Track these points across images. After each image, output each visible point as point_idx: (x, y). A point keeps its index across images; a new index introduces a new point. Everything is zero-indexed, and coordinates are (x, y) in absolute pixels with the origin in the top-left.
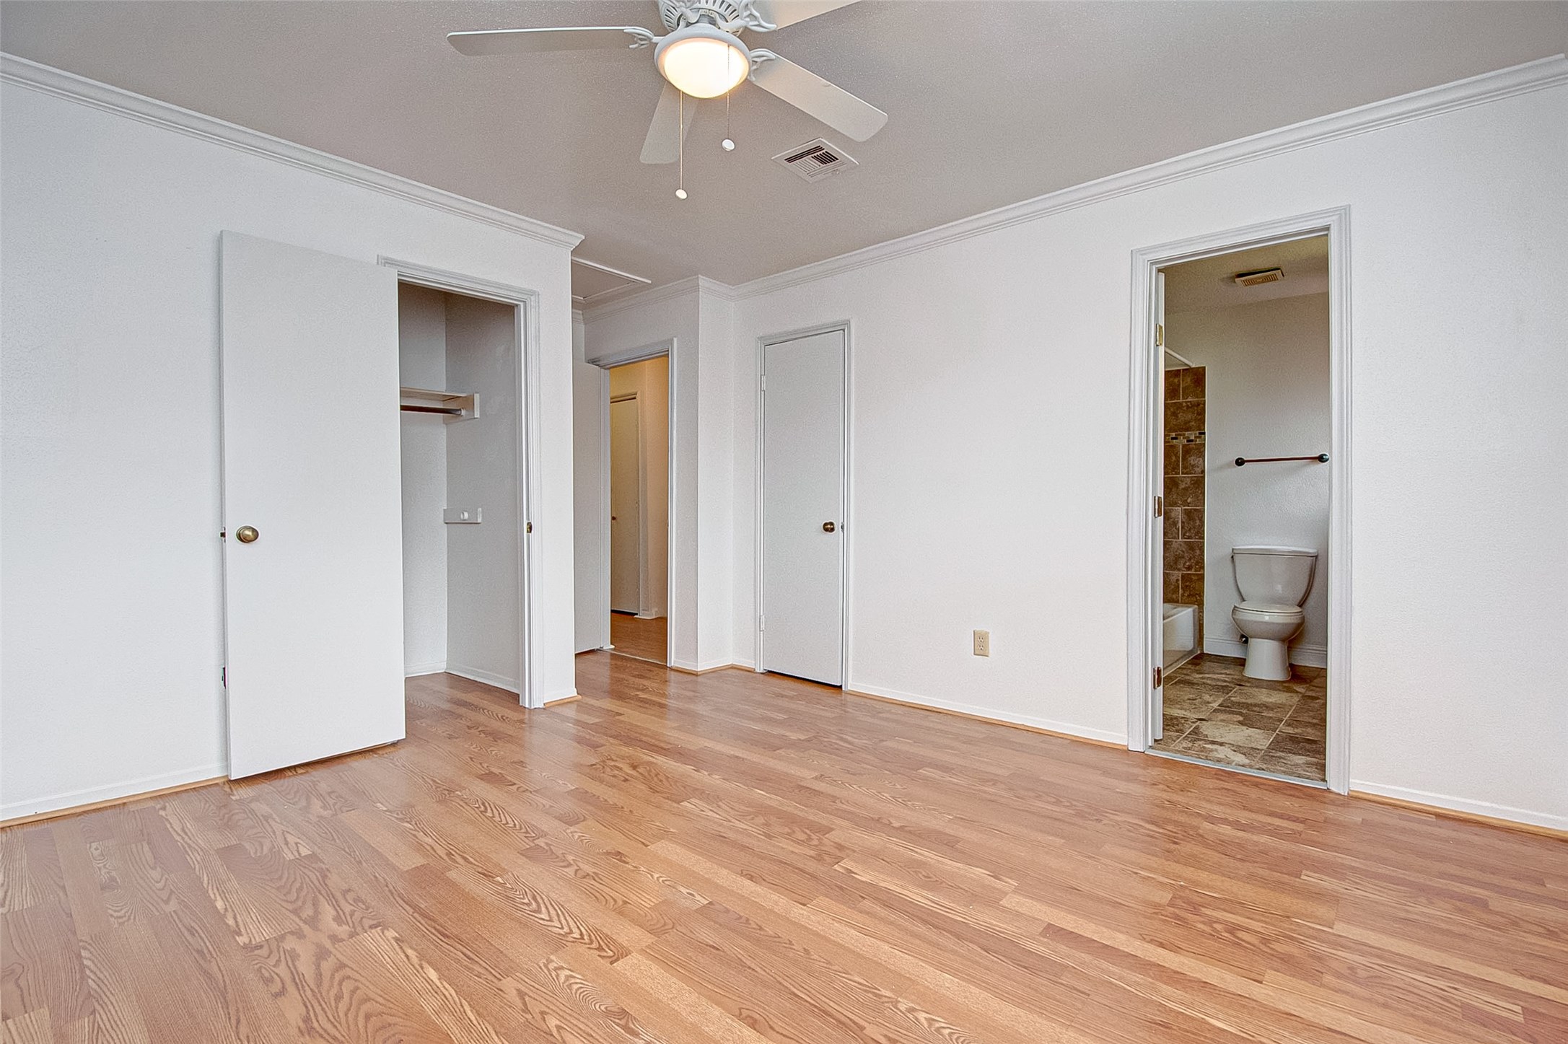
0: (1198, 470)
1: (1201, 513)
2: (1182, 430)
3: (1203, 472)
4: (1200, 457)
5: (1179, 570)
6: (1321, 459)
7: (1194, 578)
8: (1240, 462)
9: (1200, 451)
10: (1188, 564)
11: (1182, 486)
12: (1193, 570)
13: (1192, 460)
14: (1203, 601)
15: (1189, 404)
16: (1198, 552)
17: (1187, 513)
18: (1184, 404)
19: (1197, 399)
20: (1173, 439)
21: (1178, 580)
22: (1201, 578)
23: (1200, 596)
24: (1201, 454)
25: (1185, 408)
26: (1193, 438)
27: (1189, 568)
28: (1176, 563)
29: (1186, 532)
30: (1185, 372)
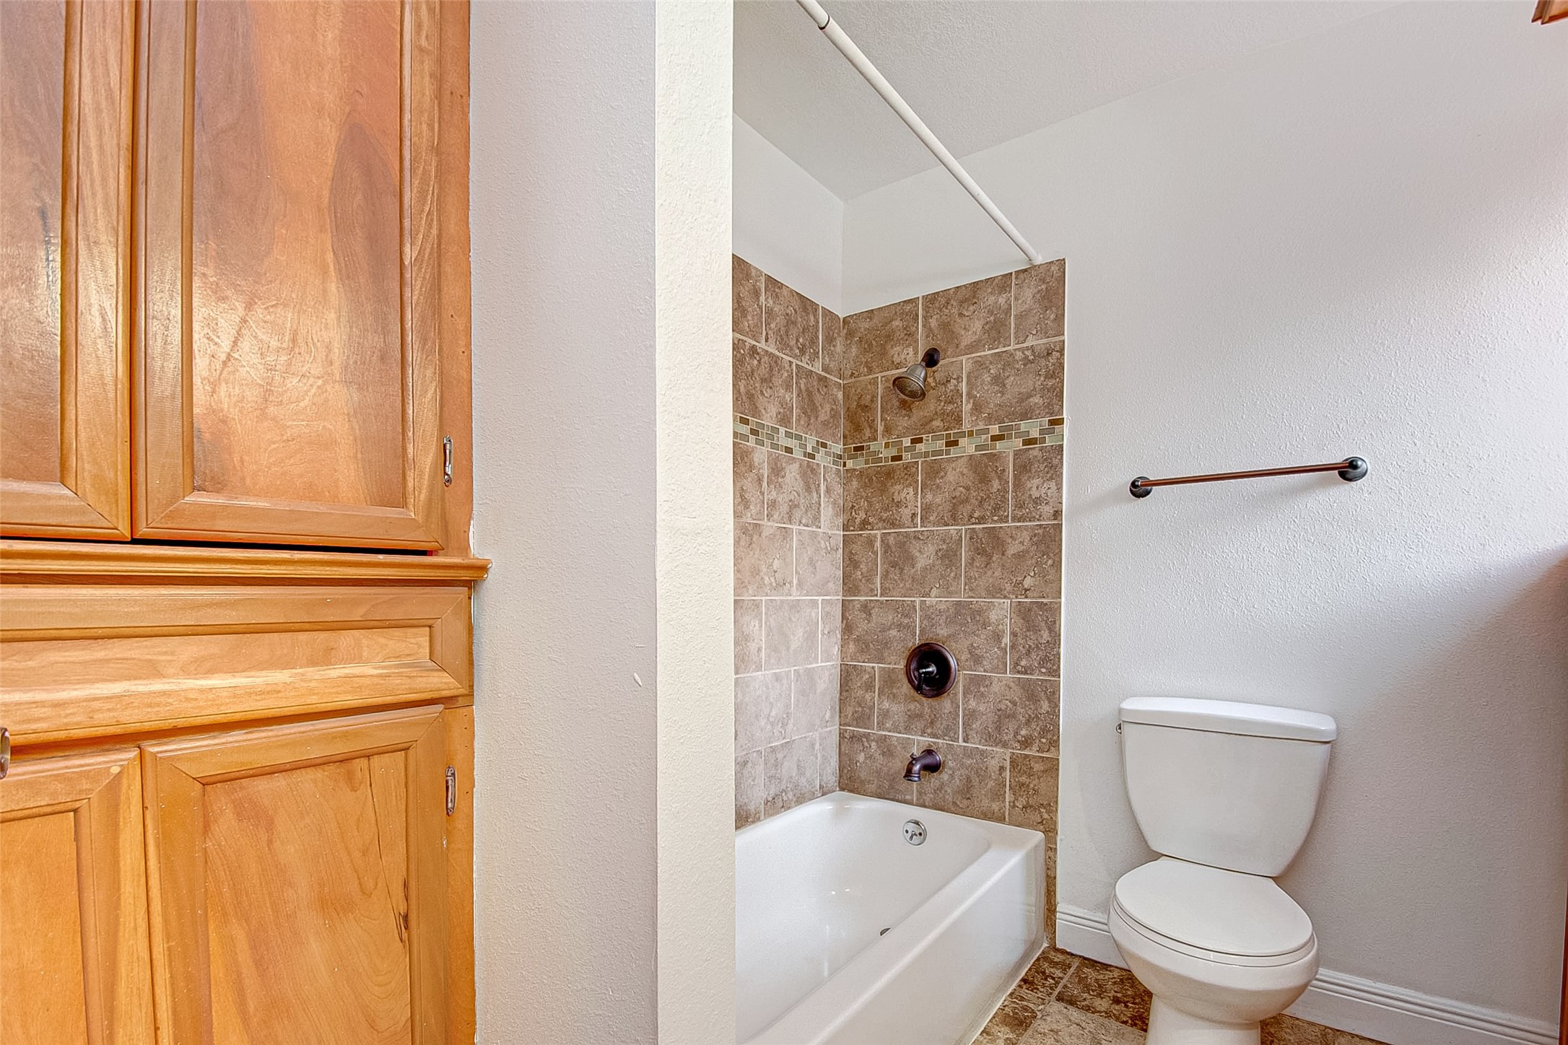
0: (1047, 510)
1: (1051, 612)
2: (1013, 416)
3: (1057, 514)
4: (1051, 478)
5: (1005, 745)
6: (1348, 470)
7: (1038, 767)
8: (1140, 489)
9: (1052, 463)
10: (1023, 732)
11: (1013, 549)
12: (1035, 748)
13: (1035, 486)
14: (1055, 823)
15: (1028, 353)
16: (1045, 706)
17: (1024, 613)
18: (1019, 355)
19: (1045, 341)
20: (994, 438)
21: (1002, 768)
22: (1052, 768)
23: (1049, 812)
24: (1054, 471)
25: (1020, 365)
26: (1035, 434)
27: (1026, 743)
28: (998, 729)
29: (1020, 659)
30: (1022, 276)
